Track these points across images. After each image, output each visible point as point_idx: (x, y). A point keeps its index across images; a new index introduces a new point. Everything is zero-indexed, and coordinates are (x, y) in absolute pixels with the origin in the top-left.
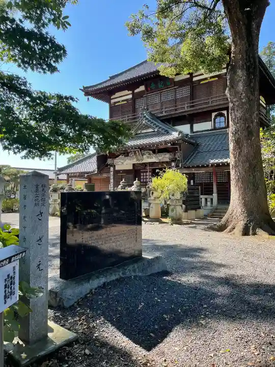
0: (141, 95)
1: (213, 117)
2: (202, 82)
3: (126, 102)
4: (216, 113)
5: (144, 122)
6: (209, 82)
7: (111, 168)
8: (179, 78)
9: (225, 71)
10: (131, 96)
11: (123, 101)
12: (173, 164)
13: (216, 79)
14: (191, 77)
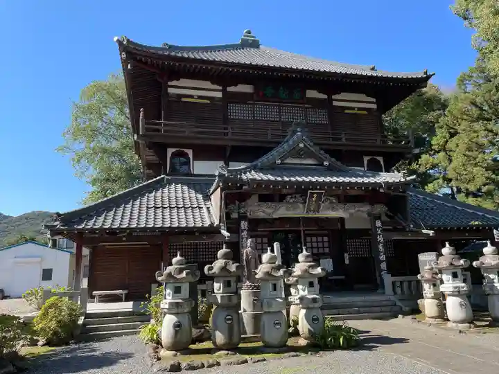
0: (241, 98)
1: (366, 162)
2: (346, 111)
3: (208, 102)
4: (368, 158)
5: (301, 145)
6: (355, 114)
7: (243, 222)
8: (312, 94)
9: (374, 106)
10: (219, 95)
11: (200, 97)
12: (379, 224)
13: (365, 112)
14: (330, 100)
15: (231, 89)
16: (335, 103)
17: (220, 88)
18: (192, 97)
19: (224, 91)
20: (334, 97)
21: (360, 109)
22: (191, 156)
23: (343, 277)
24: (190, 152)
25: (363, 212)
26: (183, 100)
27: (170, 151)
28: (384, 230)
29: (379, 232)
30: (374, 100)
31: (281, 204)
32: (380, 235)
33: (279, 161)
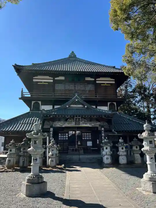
0: (60, 82)
1: (108, 105)
2: (102, 85)
3: (47, 84)
4: (110, 103)
5: (77, 100)
6: (105, 86)
7: (51, 129)
8: (88, 79)
9: (114, 82)
10: (52, 81)
11: (45, 82)
12: (103, 129)
13: (110, 85)
14: (95, 81)
15: (56, 79)
16: (97, 82)
17: (52, 78)
18: (41, 82)
19: (54, 79)
20: (97, 80)
21: (107, 84)
22: (40, 104)
23: (97, 148)
24: (40, 102)
25: (97, 125)
26: (39, 83)
27: (33, 102)
28: (105, 131)
30: (114, 80)
31: (66, 122)
32: (103, 133)
33: (68, 106)
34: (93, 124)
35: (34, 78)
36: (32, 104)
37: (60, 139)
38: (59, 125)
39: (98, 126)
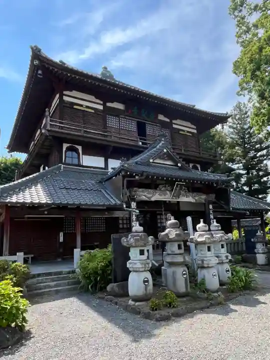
0: (116, 113)
2: (180, 132)
3: (93, 111)
4: (192, 165)
5: (165, 151)
6: (186, 134)
7: (132, 203)
8: (161, 117)
9: (195, 131)
10: (101, 107)
11: (87, 107)
12: (211, 207)
13: (191, 135)
14: (171, 123)
15: (109, 104)
16: (174, 126)
17: (102, 103)
18: (82, 106)
19: (104, 105)
20: (173, 121)
21: (188, 132)
22: (80, 151)
24: (80, 148)
25: (202, 198)
26: (75, 107)
27: (65, 146)
28: (213, 211)
29: (211, 212)
30: (195, 127)
31: (156, 191)
32: (211, 214)
33: (151, 161)
34: (196, 198)
35: (65, 92)
36: (64, 149)
37: (121, 226)
38: (144, 197)
39: (203, 201)
